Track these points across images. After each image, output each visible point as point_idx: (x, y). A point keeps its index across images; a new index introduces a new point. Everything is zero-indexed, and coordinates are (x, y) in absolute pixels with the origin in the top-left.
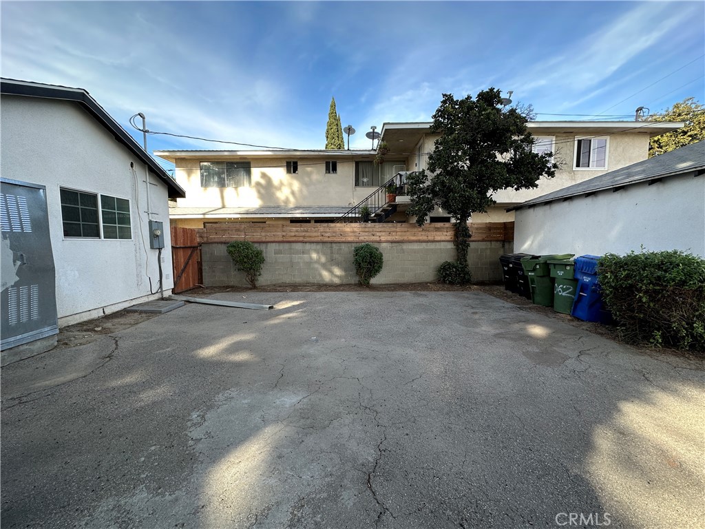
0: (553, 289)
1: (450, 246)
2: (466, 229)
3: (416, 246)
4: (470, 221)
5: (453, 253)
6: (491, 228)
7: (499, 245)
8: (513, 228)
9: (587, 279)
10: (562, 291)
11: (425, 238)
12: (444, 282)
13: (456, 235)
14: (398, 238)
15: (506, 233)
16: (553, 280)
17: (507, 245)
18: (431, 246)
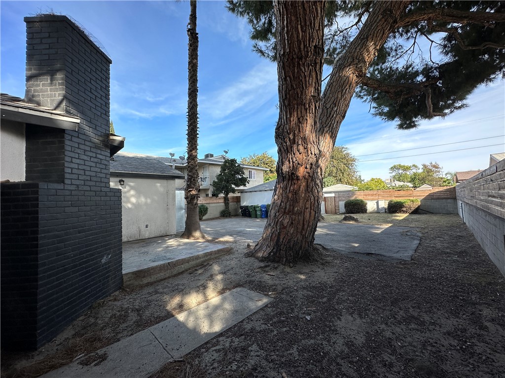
0: (256, 213)
1: (223, 204)
2: (228, 199)
3: (213, 205)
4: (229, 196)
5: (224, 206)
6: (233, 198)
7: (236, 203)
8: (240, 198)
9: (263, 209)
10: (258, 213)
11: (215, 202)
12: (224, 216)
13: (225, 200)
14: (208, 202)
15: (238, 200)
16: (256, 211)
17: (238, 203)
18: (218, 204)
